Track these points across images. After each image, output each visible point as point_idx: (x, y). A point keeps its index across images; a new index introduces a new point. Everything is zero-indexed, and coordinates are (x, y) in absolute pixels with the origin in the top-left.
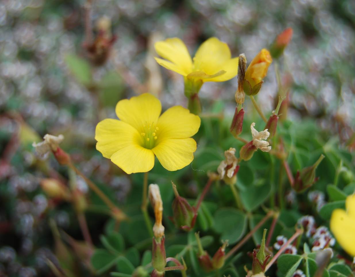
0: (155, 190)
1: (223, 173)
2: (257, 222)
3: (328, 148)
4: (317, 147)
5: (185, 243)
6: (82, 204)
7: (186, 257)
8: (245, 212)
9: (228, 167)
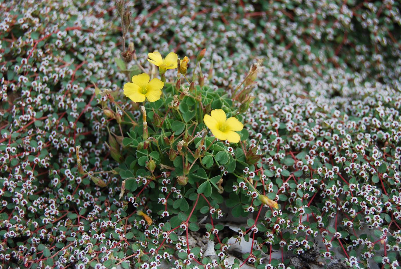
0: (143, 108)
1: (173, 105)
2: (189, 126)
3: (221, 98)
4: (218, 98)
5: (160, 134)
6: (120, 120)
7: (160, 140)
8: (185, 122)
9: (175, 102)
